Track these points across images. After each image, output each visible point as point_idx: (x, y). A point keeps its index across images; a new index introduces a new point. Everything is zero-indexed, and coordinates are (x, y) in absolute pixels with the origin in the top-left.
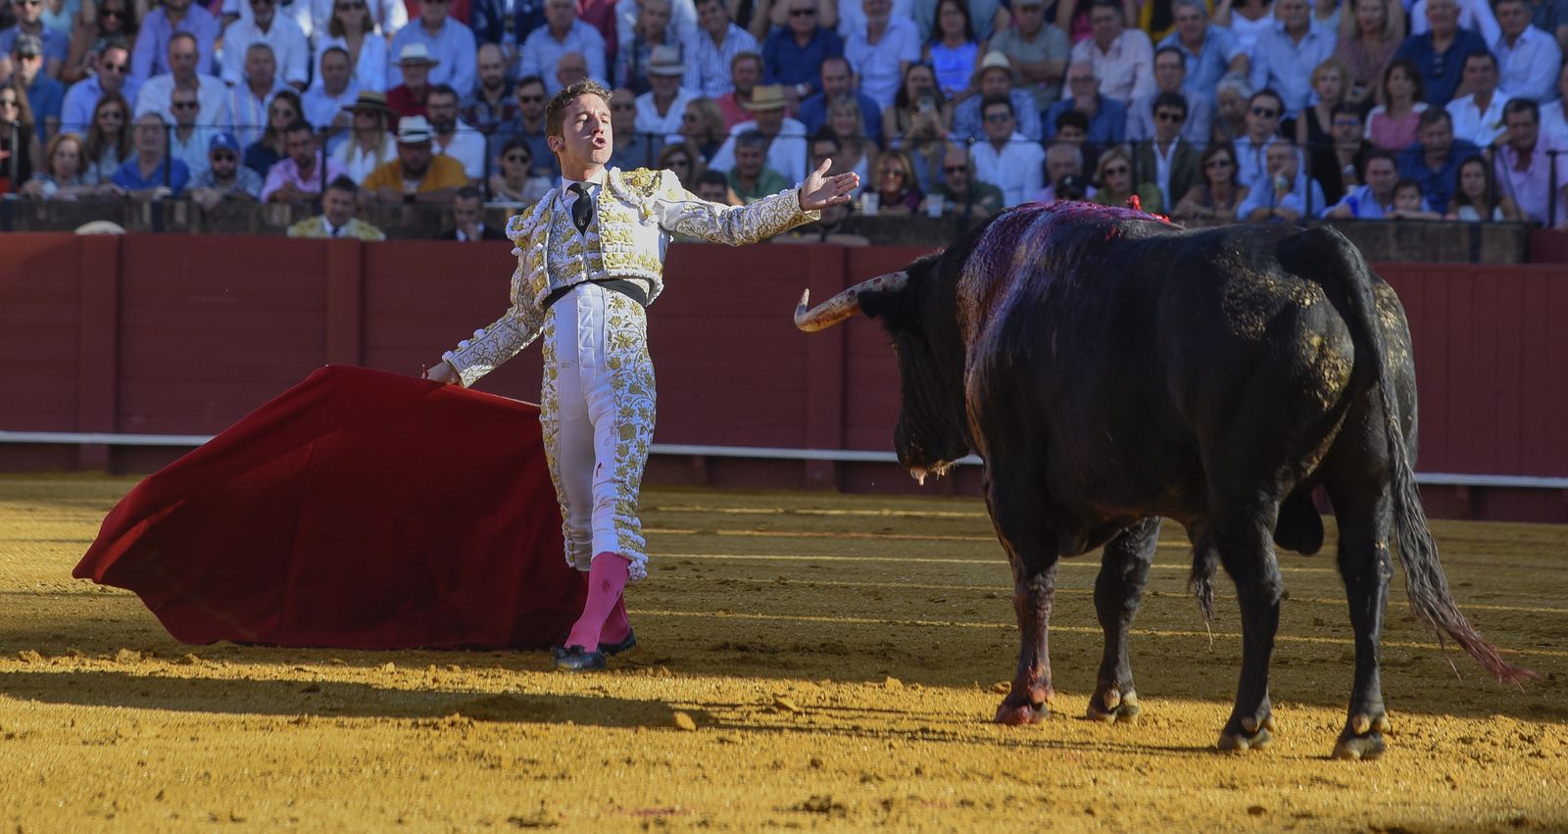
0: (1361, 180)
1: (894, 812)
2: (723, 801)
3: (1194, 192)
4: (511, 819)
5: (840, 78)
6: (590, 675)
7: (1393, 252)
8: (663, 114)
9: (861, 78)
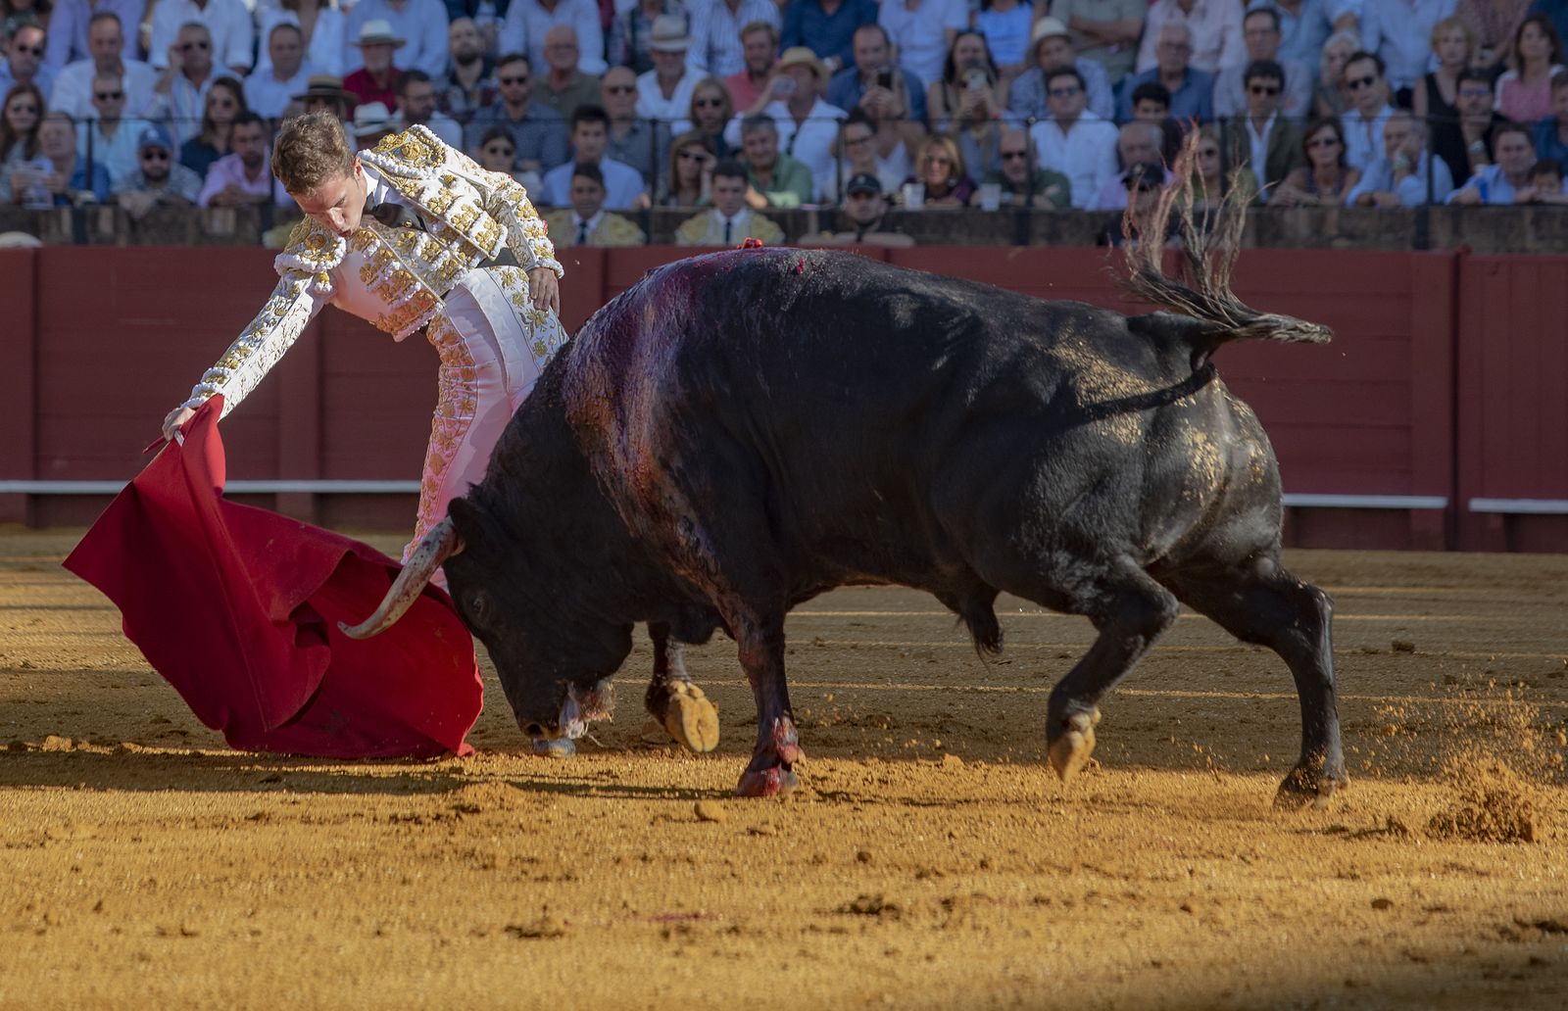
0: (1491, 157)
1: (956, 913)
2: (756, 902)
3: (1296, 176)
4: (509, 929)
5: (876, 50)
6: (596, 757)
7: (1530, 242)
8: (668, 96)
9: (899, 50)
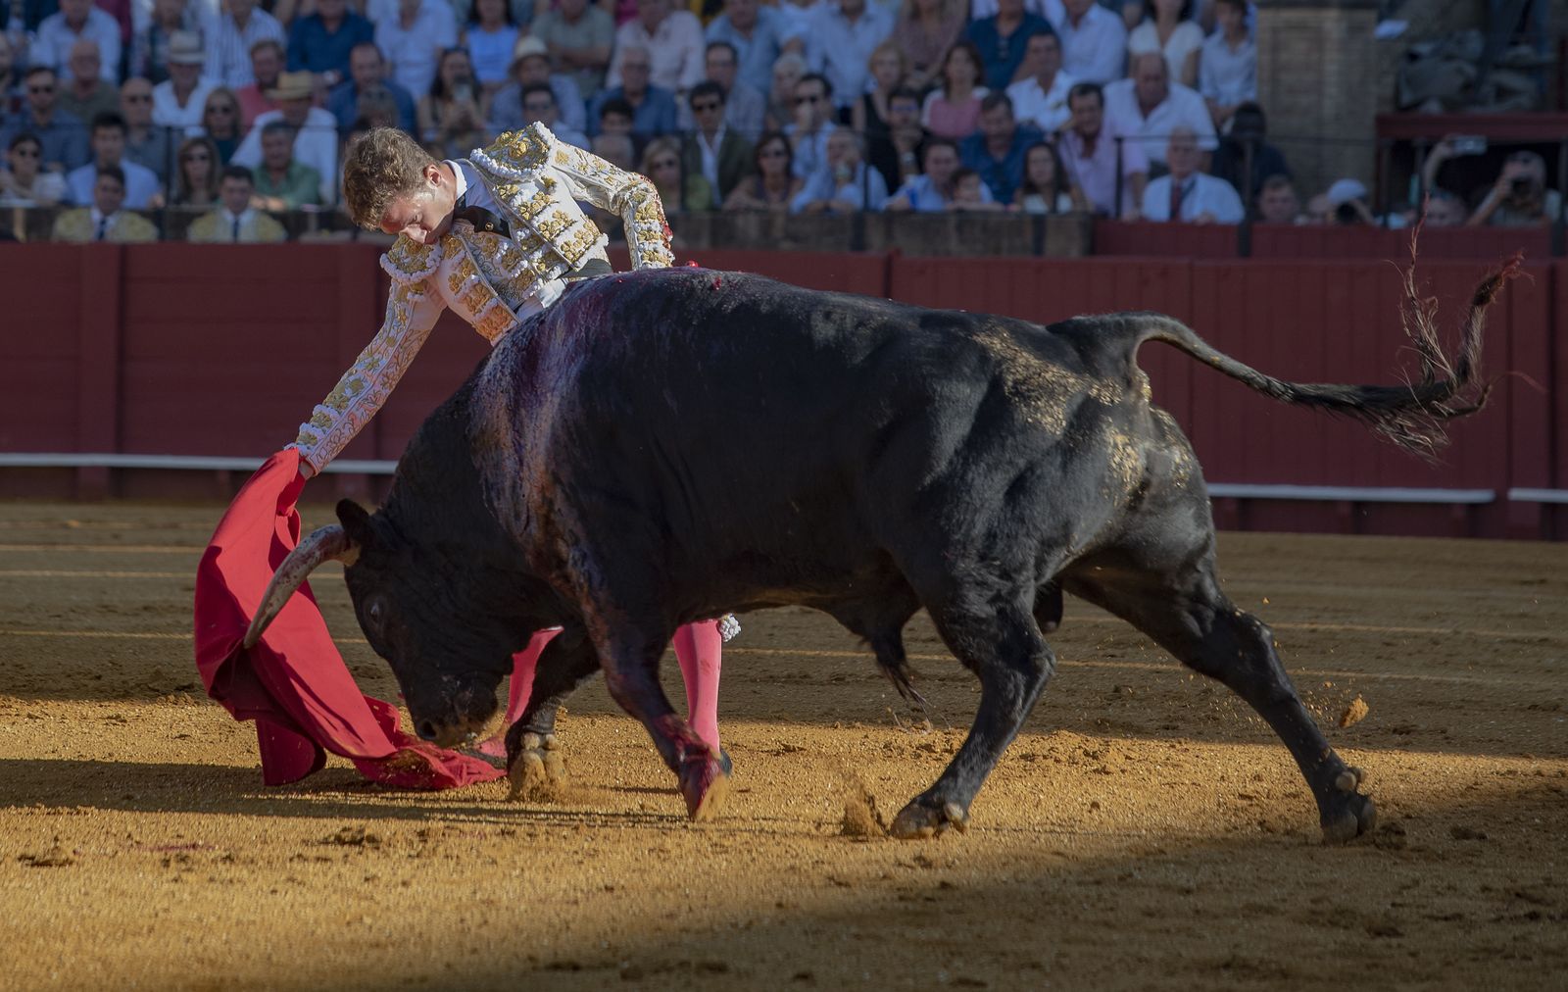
0: (920, 168)
1: (430, 845)
2: (249, 834)
3: (746, 184)
4: (22, 858)
5: (372, 66)
6: (107, 703)
7: (954, 245)
8: (182, 104)
9: (394, 66)
